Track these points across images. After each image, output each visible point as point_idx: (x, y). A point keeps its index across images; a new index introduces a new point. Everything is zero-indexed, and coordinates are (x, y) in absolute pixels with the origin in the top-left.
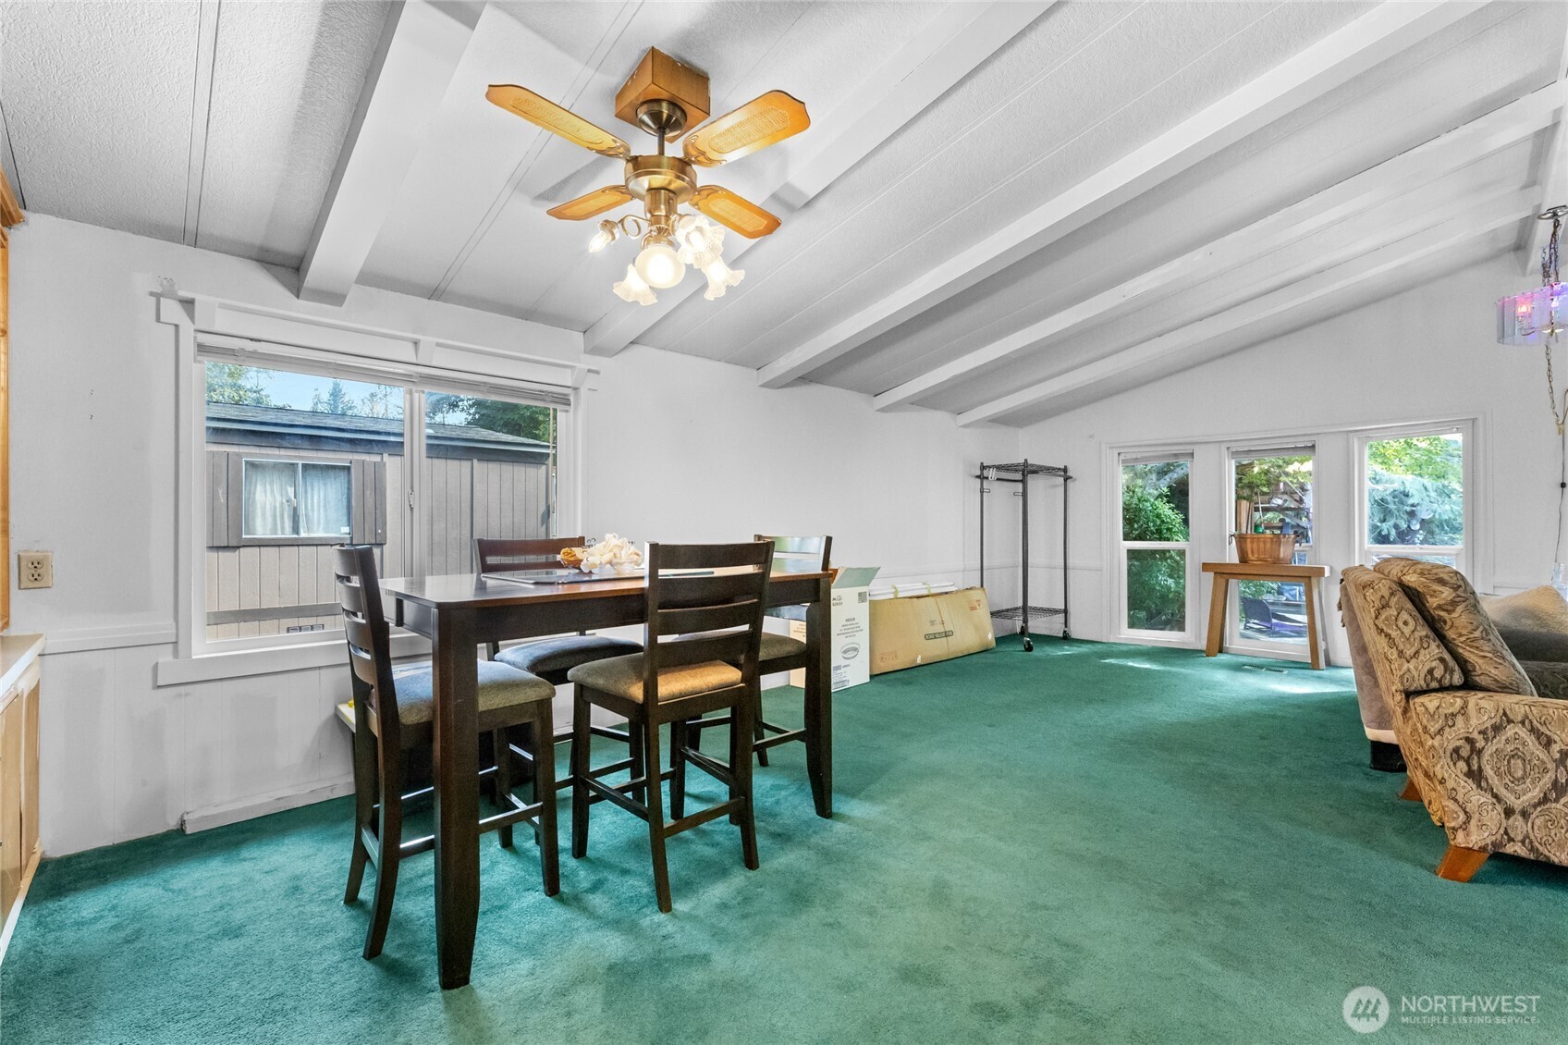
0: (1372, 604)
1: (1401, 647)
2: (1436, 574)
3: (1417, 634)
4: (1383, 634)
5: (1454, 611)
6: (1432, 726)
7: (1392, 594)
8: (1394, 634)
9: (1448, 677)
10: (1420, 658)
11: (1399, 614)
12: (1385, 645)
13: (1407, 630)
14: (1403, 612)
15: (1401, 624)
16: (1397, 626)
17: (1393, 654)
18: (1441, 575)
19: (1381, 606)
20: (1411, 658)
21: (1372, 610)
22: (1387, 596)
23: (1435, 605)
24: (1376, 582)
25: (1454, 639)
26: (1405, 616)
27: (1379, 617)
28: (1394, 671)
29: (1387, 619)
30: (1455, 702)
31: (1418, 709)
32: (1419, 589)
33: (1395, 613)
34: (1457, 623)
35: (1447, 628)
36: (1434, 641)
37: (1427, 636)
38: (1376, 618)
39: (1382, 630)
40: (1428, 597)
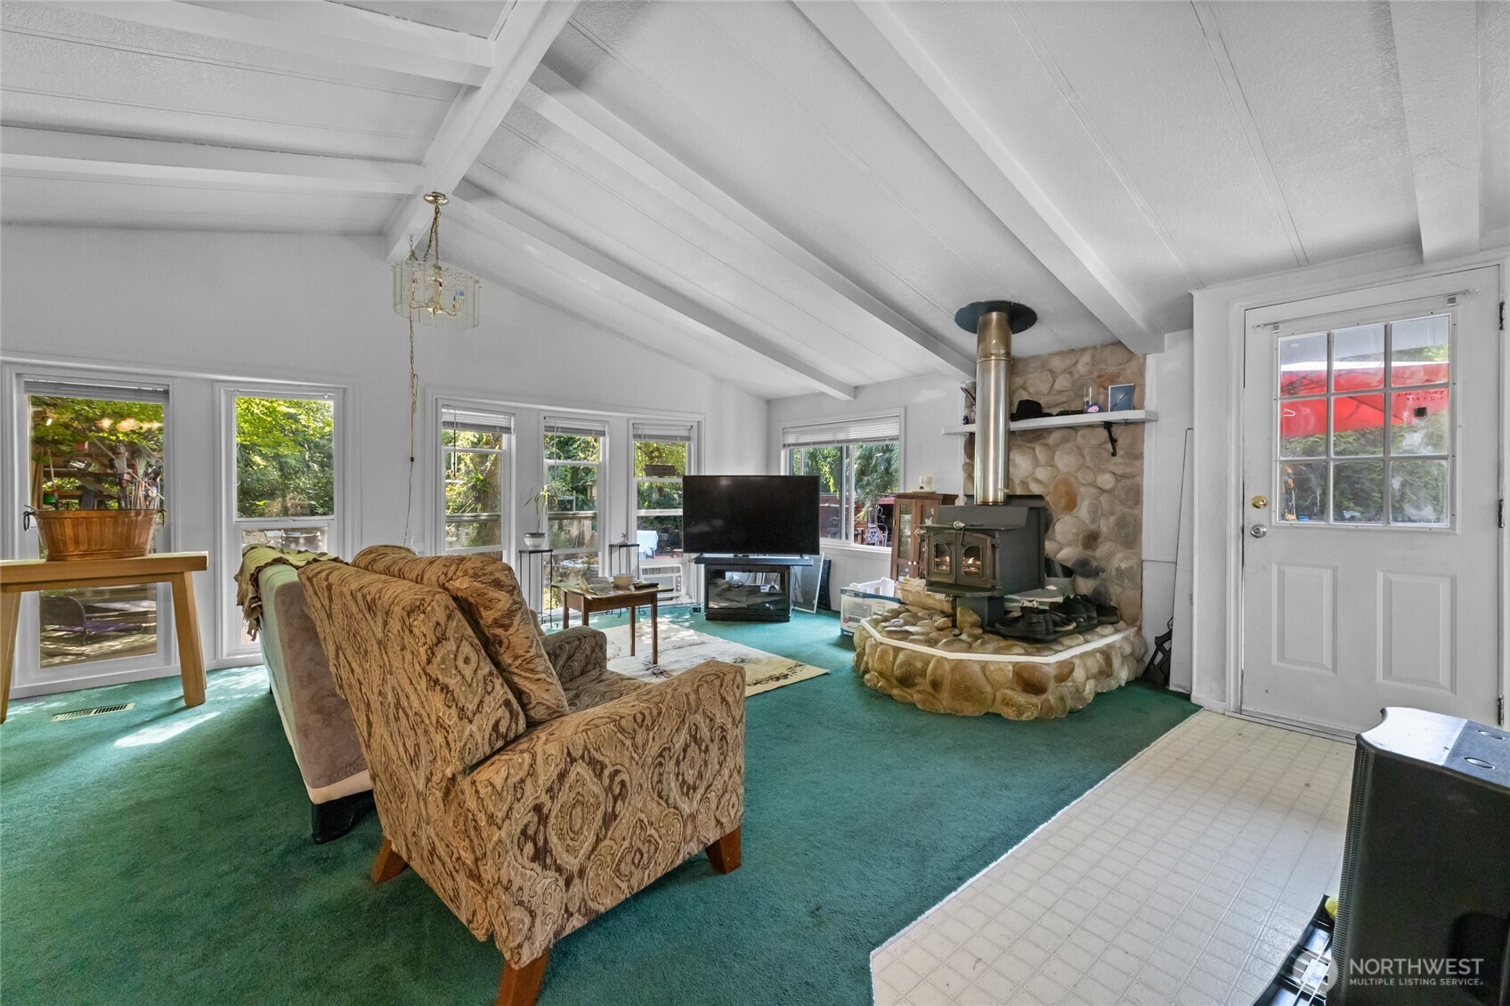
0: (423, 640)
1: (462, 701)
2: (491, 574)
3: (481, 674)
4: (438, 688)
5: (510, 625)
6: (500, 811)
7: (449, 617)
8: (452, 682)
9: (514, 726)
10: (484, 711)
11: (458, 647)
12: (440, 704)
13: (468, 671)
14: (465, 643)
15: (460, 663)
16: (456, 668)
17: (451, 717)
18: (497, 575)
19: (435, 640)
20: (474, 714)
21: (422, 650)
22: (442, 621)
23: (490, 621)
24: (428, 600)
25: (510, 665)
26: (466, 649)
27: (434, 660)
28: (452, 745)
29: (443, 661)
30: (523, 759)
31: (482, 791)
32: (471, 600)
33: (454, 648)
34: (514, 640)
35: (502, 650)
36: (498, 678)
37: (491, 674)
38: (429, 662)
39: (436, 682)
40: (482, 609)
